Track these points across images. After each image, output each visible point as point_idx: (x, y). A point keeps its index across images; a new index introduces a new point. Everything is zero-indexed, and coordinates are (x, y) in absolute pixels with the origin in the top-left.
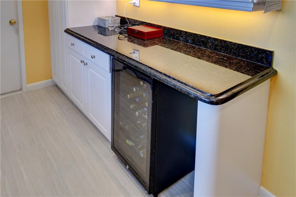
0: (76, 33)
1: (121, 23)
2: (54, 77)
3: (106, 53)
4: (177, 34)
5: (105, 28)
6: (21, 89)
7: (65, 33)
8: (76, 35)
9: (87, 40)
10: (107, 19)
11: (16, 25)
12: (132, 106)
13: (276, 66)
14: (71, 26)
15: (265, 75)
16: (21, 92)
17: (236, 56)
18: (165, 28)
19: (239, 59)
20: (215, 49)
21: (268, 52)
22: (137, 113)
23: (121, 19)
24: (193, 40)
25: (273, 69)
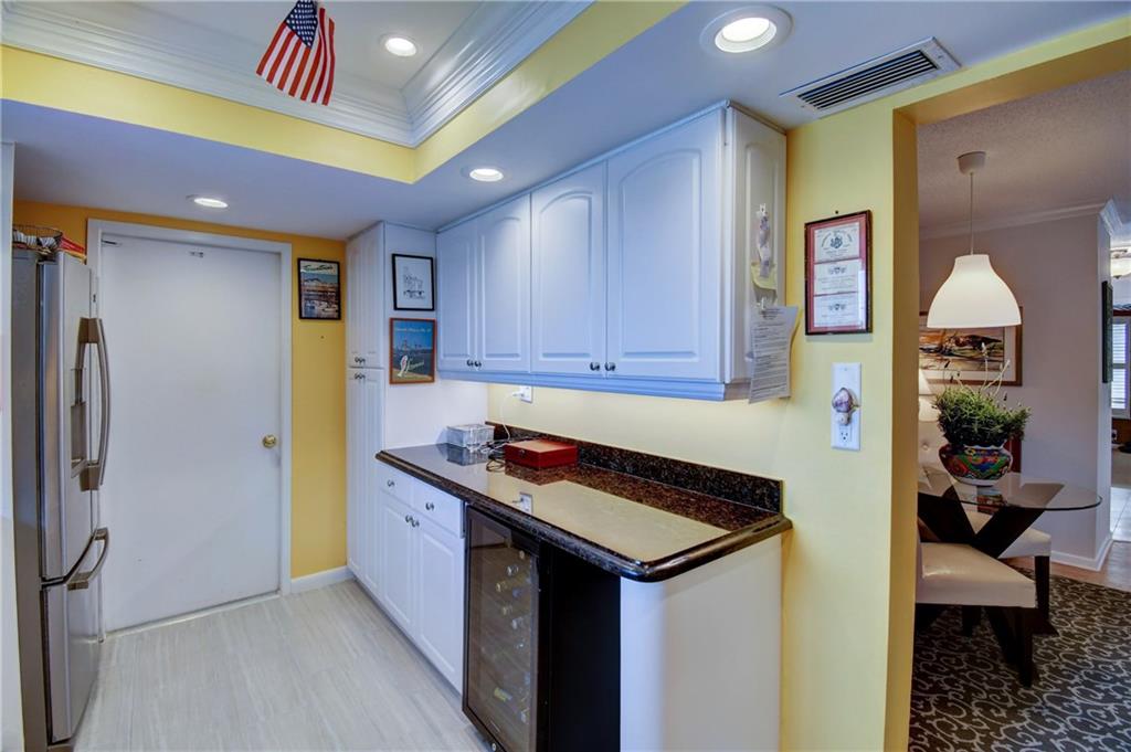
0: (398, 460)
1: (495, 438)
2: (350, 560)
3: (454, 495)
4: (604, 455)
5: (461, 449)
6: (277, 590)
7: (377, 461)
8: (399, 463)
9: (419, 472)
10: (466, 429)
11: (276, 448)
12: (505, 610)
13: (789, 510)
14: (390, 444)
15: (763, 528)
16: (278, 596)
17: (714, 494)
18: (581, 443)
19: (720, 501)
20: (676, 483)
21: (772, 484)
22: (515, 624)
23: (496, 431)
24: (635, 466)
25: (783, 516)
